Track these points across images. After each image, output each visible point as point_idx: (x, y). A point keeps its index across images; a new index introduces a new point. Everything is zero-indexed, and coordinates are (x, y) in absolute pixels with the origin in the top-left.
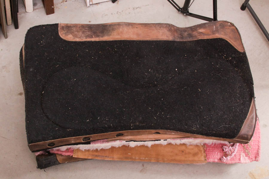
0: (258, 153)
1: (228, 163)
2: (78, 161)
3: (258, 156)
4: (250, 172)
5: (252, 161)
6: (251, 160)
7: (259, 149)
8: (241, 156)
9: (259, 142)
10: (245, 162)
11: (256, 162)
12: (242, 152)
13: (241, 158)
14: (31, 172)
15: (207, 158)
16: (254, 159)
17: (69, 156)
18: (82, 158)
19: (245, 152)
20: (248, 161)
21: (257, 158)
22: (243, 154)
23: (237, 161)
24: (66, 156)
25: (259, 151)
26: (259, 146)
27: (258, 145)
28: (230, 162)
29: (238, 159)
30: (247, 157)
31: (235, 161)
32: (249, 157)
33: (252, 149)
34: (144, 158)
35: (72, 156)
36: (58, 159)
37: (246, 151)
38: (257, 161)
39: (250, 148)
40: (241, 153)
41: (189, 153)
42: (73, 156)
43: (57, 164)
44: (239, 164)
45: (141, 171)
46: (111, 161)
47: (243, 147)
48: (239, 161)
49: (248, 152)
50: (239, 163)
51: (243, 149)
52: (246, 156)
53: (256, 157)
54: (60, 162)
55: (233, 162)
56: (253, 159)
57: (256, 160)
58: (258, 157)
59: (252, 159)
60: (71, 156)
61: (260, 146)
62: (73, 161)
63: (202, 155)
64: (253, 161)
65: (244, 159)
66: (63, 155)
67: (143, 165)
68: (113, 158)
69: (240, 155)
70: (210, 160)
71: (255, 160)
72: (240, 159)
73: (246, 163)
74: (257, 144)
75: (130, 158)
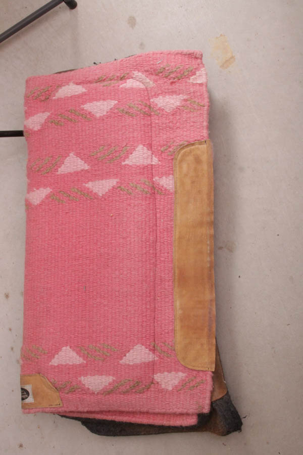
0: (189, 54)
1: (207, 104)
2: (220, 361)
3: (193, 53)
4: (221, 67)
5: (203, 65)
6: (201, 65)
7: (182, 54)
8: (195, 82)
9: (169, 54)
10: (204, 76)
11: (203, 58)
12: (188, 81)
13: (198, 82)
14: (245, 444)
15: (203, 139)
16: (199, 61)
17: (213, 378)
18: (216, 355)
19: (188, 77)
20: (202, 71)
21: (197, 56)
22: (192, 80)
23: (204, 89)
24: (214, 384)
25: (185, 53)
26: (177, 54)
27: (175, 55)
28: (206, 100)
29: (201, 88)
30: (197, 72)
31: (205, 92)
32: (195, 69)
33: (183, 64)
34: (209, 247)
35: (213, 372)
36: (220, 396)
37: (186, 74)
38: (202, 55)
39: (181, 68)
40: (189, 83)
41: (196, 170)
42: (214, 370)
43: (230, 397)
44: (208, 85)
45: (231, 250)
46: (217, 305)
47: (179, 79)
48: (204, 86)
49: (188, 71)
50: (206, 86)
51: (184, 80)
52: (195, 74)
53: (196, 58)
54: (226, 393)
55: (206, 95)
56: (200, 63)
57: (200, 57)
58: (195, 54)
59: (198, 65)
60: (213, 375)
61: (176, 52)
62: (222, 369)
63: (198, 148)
64: (202, 63)
65: (200, 78)
66: (213, 388)
67: (221, 248)
68: (211, 301)
69: (194, 85)
70: (204, 134)
71: (201, 59)
72: (201, 85)
73: (206, 74)
74: (173, 57)
75: (210, 271)
